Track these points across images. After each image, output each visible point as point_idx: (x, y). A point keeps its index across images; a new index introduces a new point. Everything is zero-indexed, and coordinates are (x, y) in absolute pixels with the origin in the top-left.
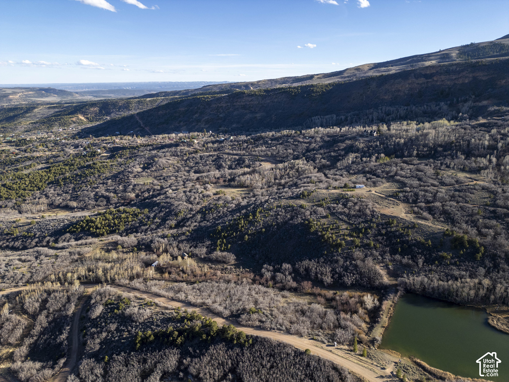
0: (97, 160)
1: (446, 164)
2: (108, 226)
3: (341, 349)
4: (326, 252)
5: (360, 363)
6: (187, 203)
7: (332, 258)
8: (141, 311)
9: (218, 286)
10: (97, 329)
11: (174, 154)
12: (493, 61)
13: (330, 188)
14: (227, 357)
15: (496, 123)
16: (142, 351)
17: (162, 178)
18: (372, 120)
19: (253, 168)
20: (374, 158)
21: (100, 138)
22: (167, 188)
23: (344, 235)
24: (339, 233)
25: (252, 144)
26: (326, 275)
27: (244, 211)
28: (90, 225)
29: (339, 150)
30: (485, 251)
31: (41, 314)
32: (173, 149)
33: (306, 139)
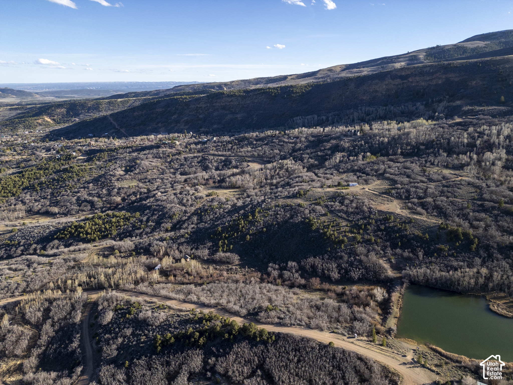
0: (72, 162)
1: (430, 161)
2: (98, 231)
3: (361, 340)
4: (329, 249)
5: (381, 352)
6: (180, 205)
7: (335, 254)
8: (156, 314)
9: (228, 286)
10: (111, 335)
11: (157, 156)
13: (324, 187)
14: (252, 354)
15: (471, 122)
16: (164, 354)
17: (147, 181)
18: (353, 121)
19: (241, 168)
20: (360, 157)
21: (73, 140)
22: (154, 190)
23: (345, 232)
24: (340, 229)
25: (237, 145)
26: (333, 270)
27: (242, 212)
28: (79, 231)
29: (325, 149)
30: (479, 243)
31: (46, 323)
32: (155, 151)
33: (291, 139)
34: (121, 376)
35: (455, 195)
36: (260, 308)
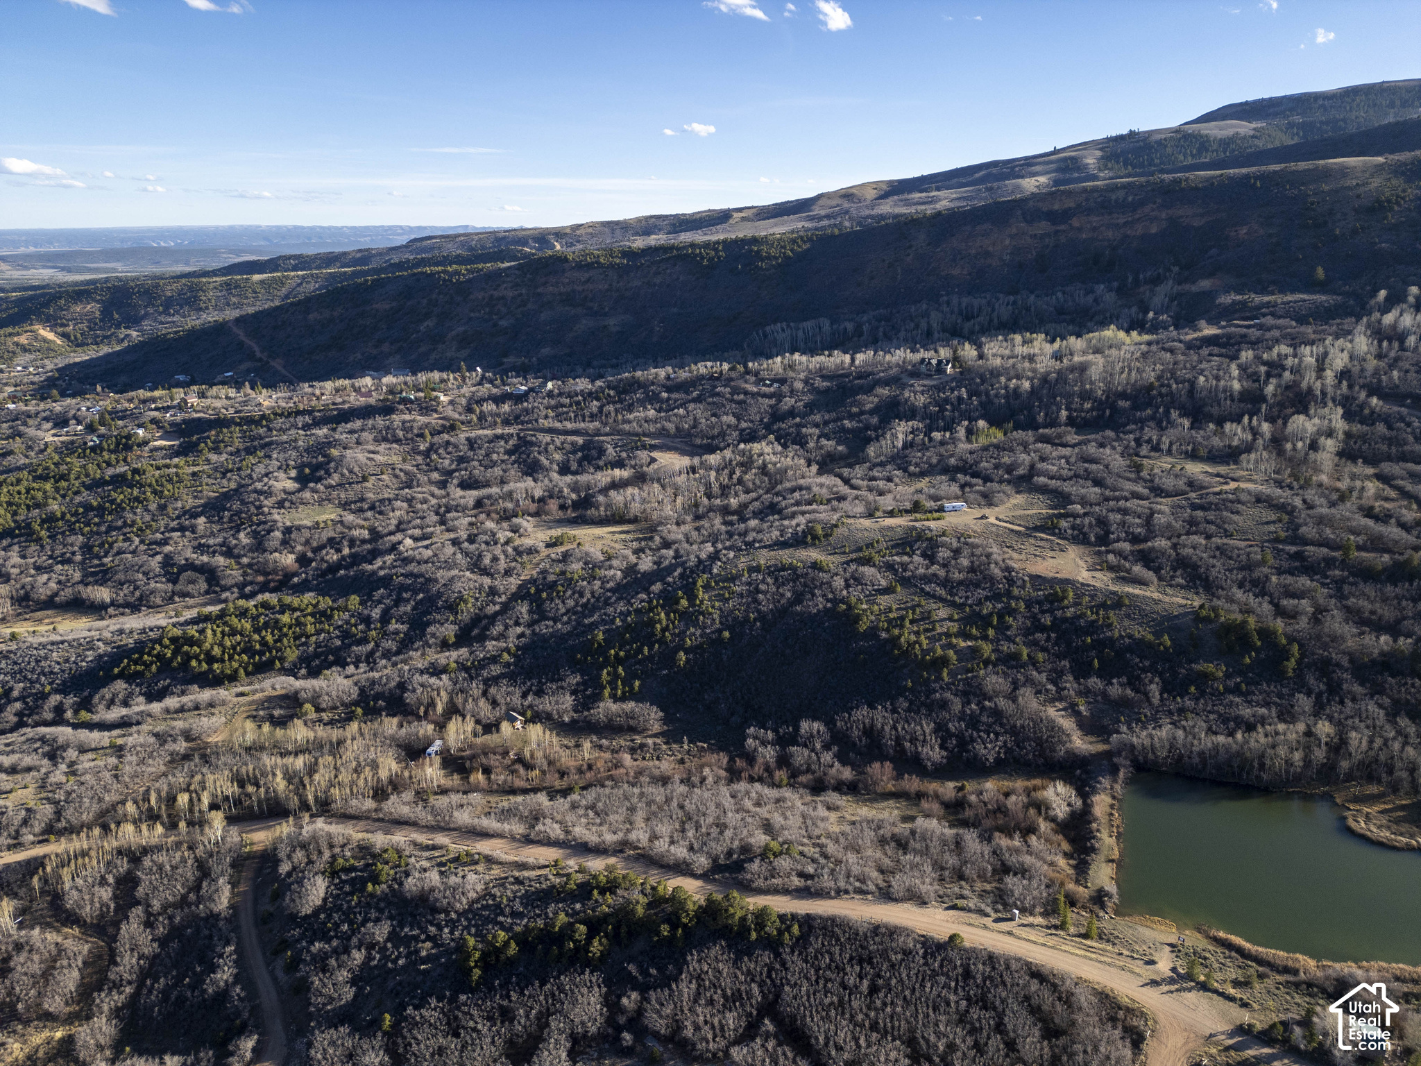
0: (139, 459)
1: (1149, 441)
2: (243, 651)
3: (1031, 925)
4: (910, 683)
5: (1089, 954)
6: (473, 572)
7: (927, 697)
8: (453, 880)
9: (642, 794)
10: (329, 941)
11: (387, 437)
12: (1213, 177)
13: (878, 514)
14: (742, 978)
15: (1244, 336)
16: (491, 988)
17: (366, 506)
18: (929, 334)
19: (633, 467)
20: (961, 432)
21: (133, 394)
22: (391, 533)
23: (948, 635)
24: (933, 629)
25: (614, 403)
26: (924, 741)
27: (657, 587)
28: (187, 653)
29: (862, 413)
30: (1303, 655)
31: (127, 918)
32: (380, 421)
33: (765, 385)
34: (374, 1058)
35: (1226, 531)
36: (746, 849)
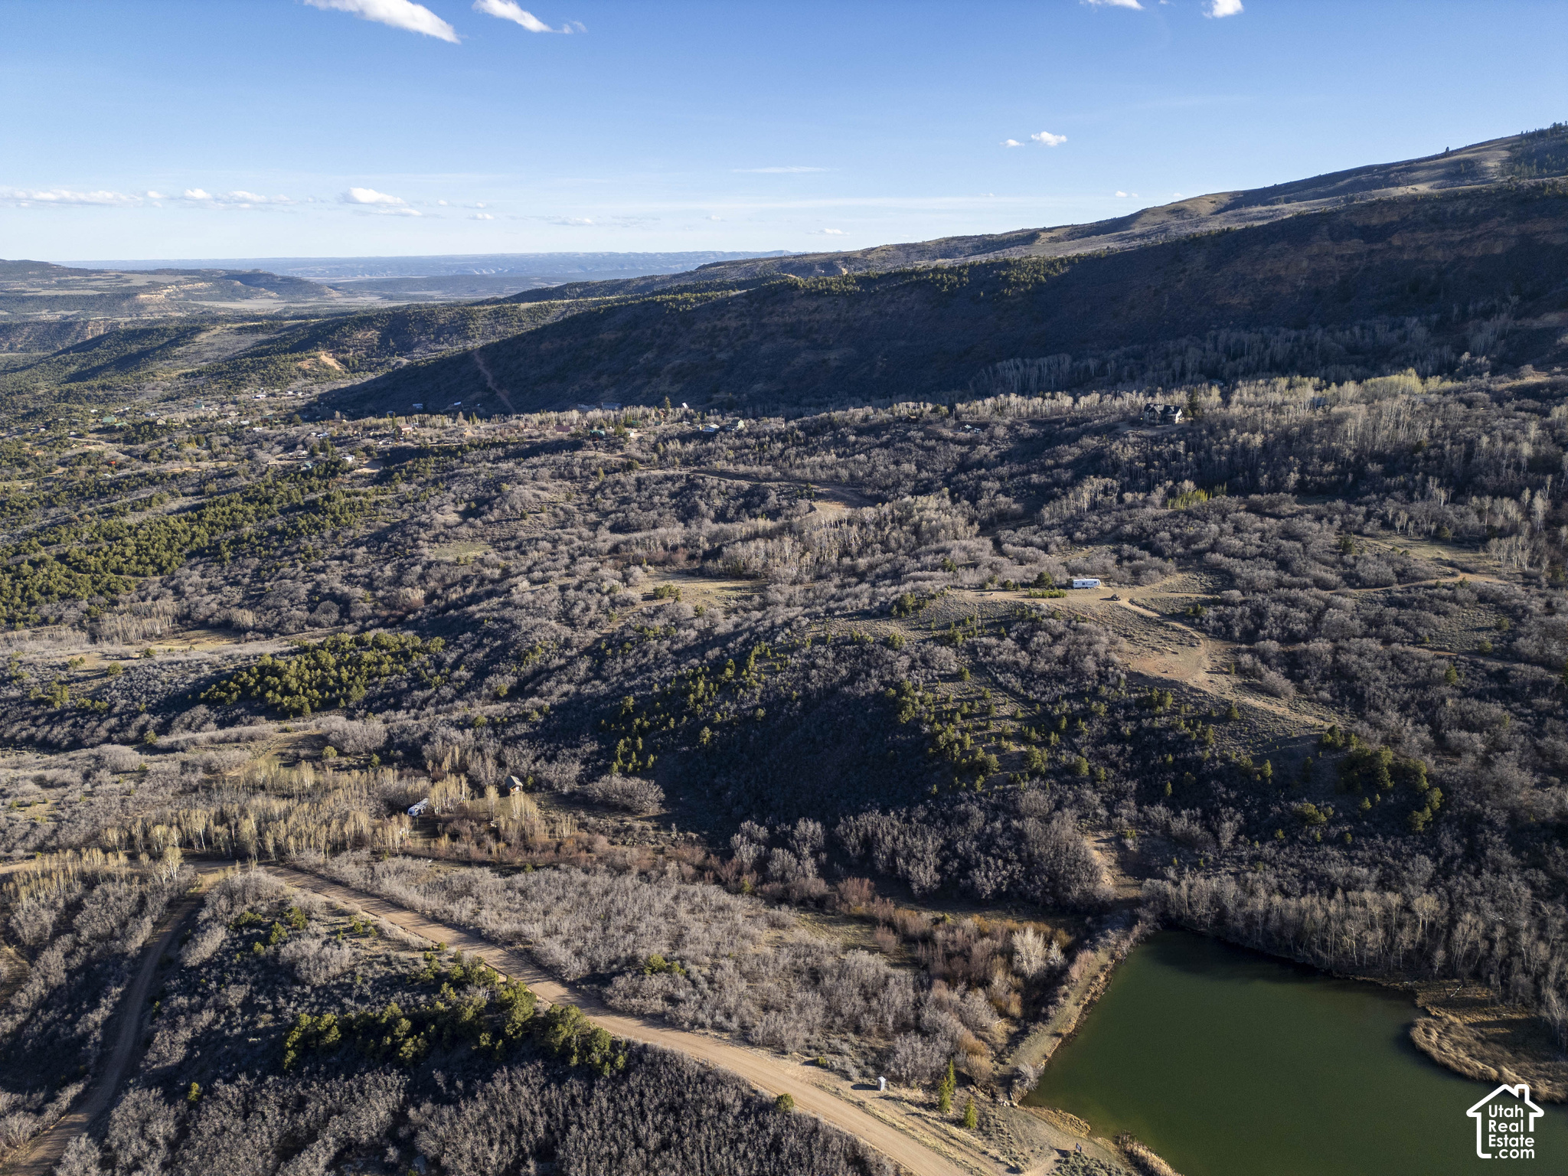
0: (338, 487)
1: (1383, 516)
2: (318, 687)
3: (897, 1100)
4: (935, 789)
6: (559, 621)
7: (951, 807)
9: (584, 884)
10: (191, 998)
11: (563, 474)
13: (990, 586)
14: (538, 1107)
16: (299, 1074)
17: (513, 544)
18: (1183, 374)
19: (786, 518)
20: (1159, 494)
21: (362, 421)
22: (518, 575)
23: (999, 736)
24: (986, 728)
25: (799, 445)
26: (922, 860)
27: (713, 653)
29: (1057, 466)
30: (1445, 805)
31: (53, 946)
32: (562, 457)
33: (964, 430)
34: (162, 1128)
35: (1417, 635)
36: (632, 960)
